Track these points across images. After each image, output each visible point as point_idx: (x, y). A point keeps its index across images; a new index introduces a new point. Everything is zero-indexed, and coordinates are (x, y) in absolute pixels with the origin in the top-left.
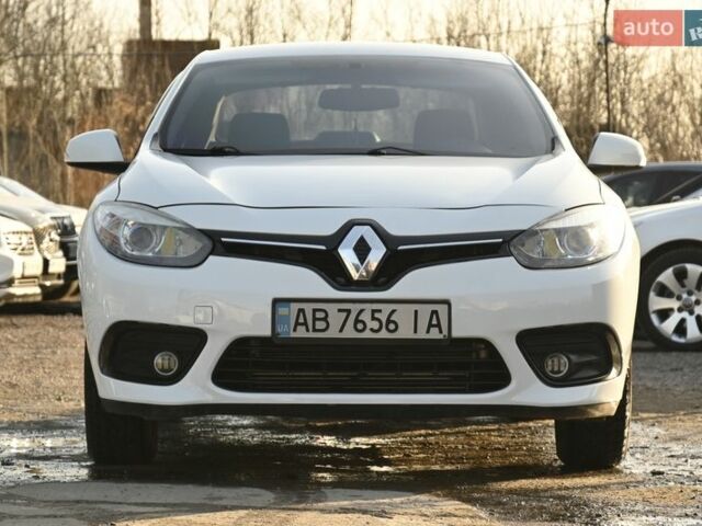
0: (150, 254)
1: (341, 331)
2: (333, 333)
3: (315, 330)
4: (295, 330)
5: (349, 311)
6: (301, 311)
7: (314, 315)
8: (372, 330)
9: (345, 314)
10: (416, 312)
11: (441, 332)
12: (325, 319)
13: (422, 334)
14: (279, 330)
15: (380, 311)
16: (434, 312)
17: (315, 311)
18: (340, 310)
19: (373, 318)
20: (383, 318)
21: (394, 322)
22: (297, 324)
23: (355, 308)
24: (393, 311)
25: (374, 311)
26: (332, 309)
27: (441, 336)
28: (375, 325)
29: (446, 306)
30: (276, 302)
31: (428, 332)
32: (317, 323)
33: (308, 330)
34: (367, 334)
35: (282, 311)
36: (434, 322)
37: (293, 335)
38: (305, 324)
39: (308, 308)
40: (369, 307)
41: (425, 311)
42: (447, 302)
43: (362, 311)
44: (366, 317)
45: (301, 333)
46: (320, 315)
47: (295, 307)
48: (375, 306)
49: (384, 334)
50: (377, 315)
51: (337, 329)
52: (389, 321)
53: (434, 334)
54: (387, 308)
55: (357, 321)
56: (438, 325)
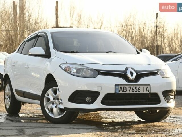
0: (81, 75)
1: (129, 91)
2: (127, 92)
3: (124, 91)
4: (120, 92)
5: (131, 87)
6: (121, 87)
7: (124, 88)
8: (135, 91)
9: (130, 88)
10: (144, 87)
11: (149, 91)
12: (126, 89)
13: (145, 92)
14: (116, 91)
15: (137, 87)
16: (147, 87)
17: (124, 87)
18: (129, 87)
19: (136, 89)
20: (137, 88)
21: (140, 90)
22: (120, 90)
23: (132, 86)
24: (139, 87)
25: (136, 87)
26: (127, 87)
27: (149, 93)
28: (136, 90)
29: (149, 86)
30: (115, 85)
31: (146, 91)
32: (124, 90)
33: (122, 92)
34: (134, 92)
35: (117, 87)
36: (147, 89)
37: (119, 93)
38: (122, 90)
39: (122, 87)
40: (135, 86)
41: (146, 87)
42: (149, 85)
43: (133, 87)
44: (134, 88)
45: (121, 92)
46: (125, 88)
47: (120, 86)
48: (136, 86)
49: (138, 92)
50: (136, 88)
51: (128, 91)
52: (139, 89)
53: (147, 92)
54: (138, 86)
55: (132, 89)
56: (148, 90)
